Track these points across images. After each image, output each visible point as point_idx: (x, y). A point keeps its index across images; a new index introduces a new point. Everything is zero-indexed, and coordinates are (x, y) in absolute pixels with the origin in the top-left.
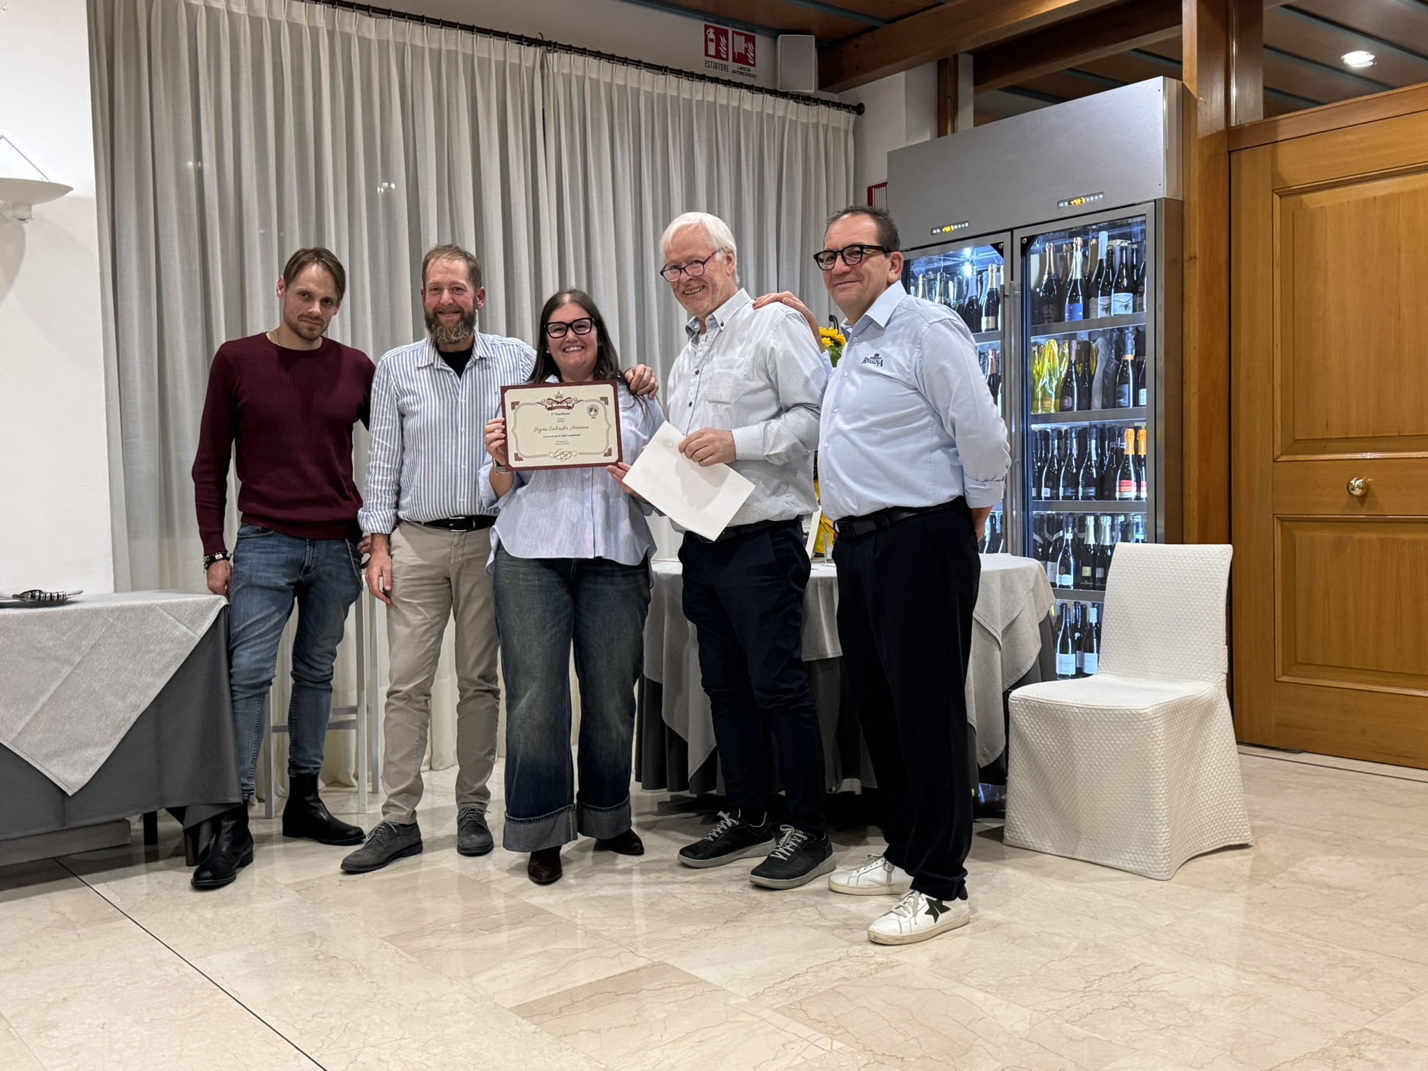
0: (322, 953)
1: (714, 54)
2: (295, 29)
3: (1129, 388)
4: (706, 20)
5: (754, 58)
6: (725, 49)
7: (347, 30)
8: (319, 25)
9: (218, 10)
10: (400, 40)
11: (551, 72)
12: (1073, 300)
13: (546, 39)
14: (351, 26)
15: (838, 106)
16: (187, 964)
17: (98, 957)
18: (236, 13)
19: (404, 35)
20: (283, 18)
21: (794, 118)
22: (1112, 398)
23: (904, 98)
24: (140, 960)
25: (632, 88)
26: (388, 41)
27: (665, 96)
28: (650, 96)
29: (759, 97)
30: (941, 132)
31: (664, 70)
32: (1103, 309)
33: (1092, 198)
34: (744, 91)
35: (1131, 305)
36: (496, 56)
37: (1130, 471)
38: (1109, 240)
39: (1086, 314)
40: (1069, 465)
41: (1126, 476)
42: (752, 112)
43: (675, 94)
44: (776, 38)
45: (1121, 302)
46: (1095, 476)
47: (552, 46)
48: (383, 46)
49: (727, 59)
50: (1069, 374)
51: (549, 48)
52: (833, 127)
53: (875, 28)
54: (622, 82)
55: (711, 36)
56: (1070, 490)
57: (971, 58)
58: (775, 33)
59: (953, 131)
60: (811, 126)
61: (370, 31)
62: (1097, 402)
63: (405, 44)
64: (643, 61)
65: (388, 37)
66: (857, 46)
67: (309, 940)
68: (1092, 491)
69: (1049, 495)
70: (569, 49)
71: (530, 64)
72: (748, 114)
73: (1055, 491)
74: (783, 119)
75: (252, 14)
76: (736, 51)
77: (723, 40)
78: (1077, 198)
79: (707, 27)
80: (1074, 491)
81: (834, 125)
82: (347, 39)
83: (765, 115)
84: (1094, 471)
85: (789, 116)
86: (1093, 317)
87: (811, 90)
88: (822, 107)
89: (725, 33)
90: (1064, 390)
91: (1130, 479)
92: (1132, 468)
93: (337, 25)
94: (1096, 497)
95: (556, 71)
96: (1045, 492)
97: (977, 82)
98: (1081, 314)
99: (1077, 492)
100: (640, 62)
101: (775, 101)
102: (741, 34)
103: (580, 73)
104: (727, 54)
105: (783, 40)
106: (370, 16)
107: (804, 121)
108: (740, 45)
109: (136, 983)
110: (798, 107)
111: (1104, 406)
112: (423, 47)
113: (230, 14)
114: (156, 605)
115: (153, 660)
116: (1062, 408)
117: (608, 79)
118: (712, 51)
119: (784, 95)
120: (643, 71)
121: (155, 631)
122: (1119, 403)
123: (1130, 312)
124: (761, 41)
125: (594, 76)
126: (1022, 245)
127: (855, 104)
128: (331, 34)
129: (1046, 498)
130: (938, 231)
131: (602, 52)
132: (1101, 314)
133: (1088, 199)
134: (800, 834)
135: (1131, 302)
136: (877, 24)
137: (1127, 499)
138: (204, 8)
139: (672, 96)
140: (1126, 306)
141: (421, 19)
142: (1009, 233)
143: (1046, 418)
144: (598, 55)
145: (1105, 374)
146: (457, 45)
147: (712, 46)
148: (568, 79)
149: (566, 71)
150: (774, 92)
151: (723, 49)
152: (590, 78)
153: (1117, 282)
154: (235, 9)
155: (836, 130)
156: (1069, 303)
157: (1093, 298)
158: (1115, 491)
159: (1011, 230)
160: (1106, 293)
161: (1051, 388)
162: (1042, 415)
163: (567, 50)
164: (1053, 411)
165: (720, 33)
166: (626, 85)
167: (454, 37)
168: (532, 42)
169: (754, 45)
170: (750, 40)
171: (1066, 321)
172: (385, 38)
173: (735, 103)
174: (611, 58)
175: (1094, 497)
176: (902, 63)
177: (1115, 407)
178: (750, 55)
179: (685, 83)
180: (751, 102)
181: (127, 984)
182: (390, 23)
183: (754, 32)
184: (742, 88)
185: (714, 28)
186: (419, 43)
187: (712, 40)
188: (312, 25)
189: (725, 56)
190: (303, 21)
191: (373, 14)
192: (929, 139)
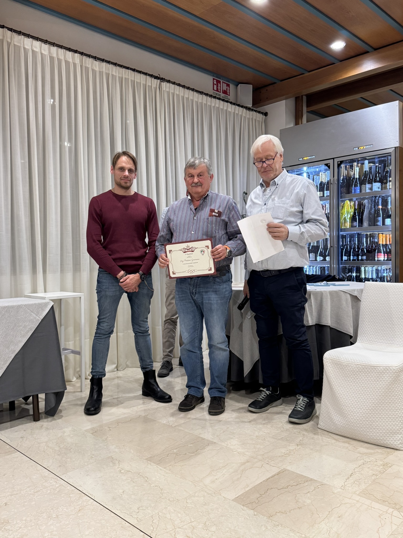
0: (123, 469)
1: (216, 90)
2: (67, 63)
3: (380, 219)
4: (213, 76)
5: (229, 93)
6: (220, 88)
7: (87, 66)
8: (76, 62)
9: (37, 52)
10: (107, 72)
11: (163, 90)
12: (356, 186)
13: (161, 77)
14: (89, 64)
15: (259, 112)
16: (59, 478)
17: (13, 476)
18: (44, 54)
19: (109, 70)
20: (63, 58)
21: (245, 116)
22: (373, 222)
23: (285, 110)
24: (35, 477)
25: (191, 99)
26: (103, 72)
27: (202, 103)
28: (197, 102)
29: (233, 106)
30: (297, 123)
31: (201, 93)
32: (369, 189)
33: (368, 147)
34: (229, 104)
35: (380, 187)
36: (143, 82)
37: (381, 250)
38: (369, 163)
39: (361, 191)
40: (354, 248)
41: (379, 252)
42: (231, 112)
43: (205, 103)
44: (237, 86)
45: (377, 186)
46: (365, 252)
47: (162, 80)
48: (101, 73)
49: (220, 92)
50: (355, 213)
51: (161, 81)
52: (258, 120)
53: (275, 83)
54: (187, 97)
55: (215, 83)
56: (355, 257)
57: (306, 97)
58: (237, 84)
59: (301, 123)
60: (250, 119)
61: (96, 67)
62: (366, 224)
63: (109, 74)
64: (195, 89)
65: (103, 70)
66: (267, 90)
67: (112, 461)
68: (364, 257)
69: (346, 259)
70: (169, 81)
71: (155, 86)
72: (230, 112)
73: (349, 258)
74: (241, 116)
75: (50, 55)
76: (223, 89)
77: (219, 85)
78: (361, 147)
79: (214, 79)
80: (357, 257)
81: (258, 119)
82: (87, 69)
83: (235, 114)
84: (365, 250)
85: (244, 114)
86: (363, 192)
87: (250, 106)
88: (254, 112)
89: (220, 82)
90: (353, 219)
91: (381, 253)
92: (382, 249)
93: (84, 63)
94: (366, 260)
95: (164, 89)
96: (345, 258)
97: (308, 106)
98: (359, 191)
99: (358, 258)
100: (194, 89)
101: (239, 108)
102: (225, 83)
103: (173, 91)
104: (220, 89)
105: (241, 86)
106: (96, 61)
107: (248, 117)
108: (225, 87)
109: (39, 491)
110: (246, 112)
111: (369, 225)
112: (116, 76)
113: (42, 54)
114: (23, 305)
115: (21, 330)
116: (352, 226)
117: (182, 95)
118: (215, 89)
119: (242, 107)
120: (195, 93)
121: (22, 317)
122: (377, 224)
123: (380, 190)
124: (231, 86)
125: (178, 93)
126: (338, 164)
127: (264, 112)
128: (81, 66)
129: (345, 260)
130: (302, 159)
131: (181, 84)
132: (368, 191)
133: (366, 147)
134: (306, 399)
135: (380, 186)
136: (276, 81)
137: (380, 260)
138: (31, 50)
139: (204, 103)
140: (379, 188)
141: (115, 64)
142: (333, 160)
143: (345, 230)
144: (179, 85)
145: (370, 213)
146: (128, 76)
147: (215, 86)
148: (168, 93)
149: (168, 90)
150: (239, 105)
151: (219, 88)
152: (176, 94)
153: (375, 179)
154: (43, 52)
155: (259, 121)
156: (354, 186)
157: (363, 185)
158: (375, 258)
159: (333, 159)
160: (370, 182)
161: (348, 219)
162: (344, 229)
163: (168, 82)
164: (348, 227)
165: (218, 82)
166: (188, 98)
167: (127, 72)
168: (156, 78)
169: (229, 87)
170: (228, 85)
171: (353, 193)
172: (102, 71)
173: (225, 108)
174: (184, 87)
175: (365, 260)
176: (284, 97)
177: (374, 226)
178: (228, 91)
179: (209, 99)
180: (231, 108)
181: (35, 493)
182: (104, 64)
183: (229, 82)
184: (228, 102)
185: (216, 80)
186: (114, 74)
187: (215, 84)
188: (74, 62)
189: (220, 91)
190: (71, 60)
191: (97, 60)
192: (293, 126)
